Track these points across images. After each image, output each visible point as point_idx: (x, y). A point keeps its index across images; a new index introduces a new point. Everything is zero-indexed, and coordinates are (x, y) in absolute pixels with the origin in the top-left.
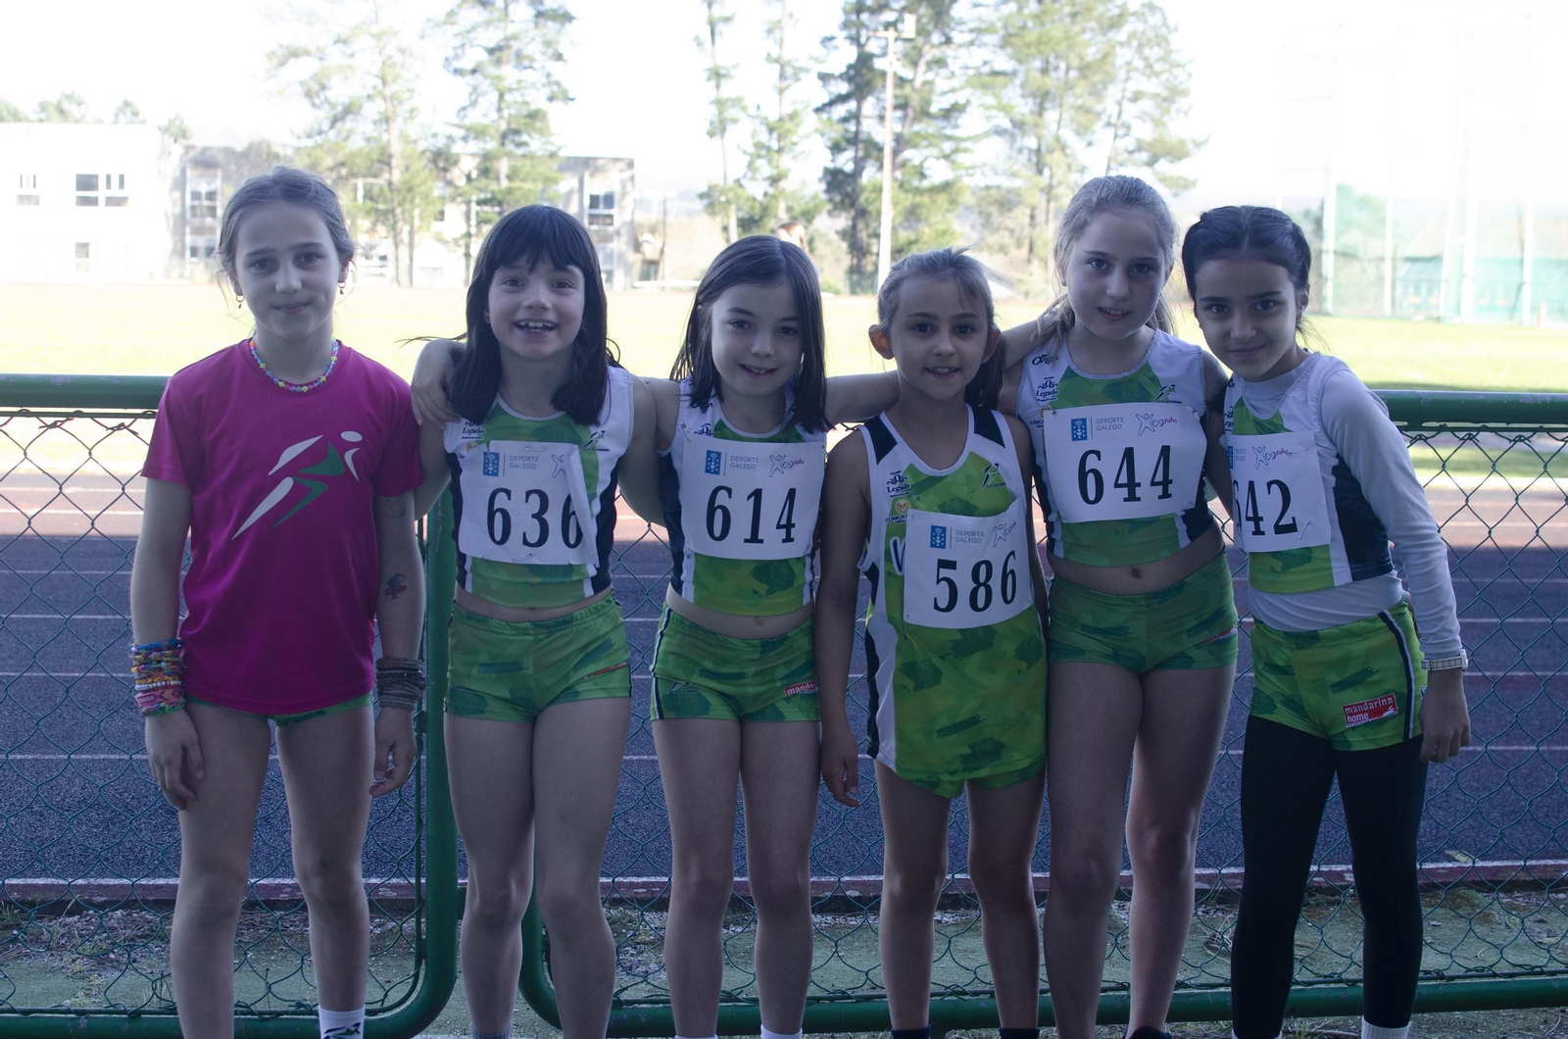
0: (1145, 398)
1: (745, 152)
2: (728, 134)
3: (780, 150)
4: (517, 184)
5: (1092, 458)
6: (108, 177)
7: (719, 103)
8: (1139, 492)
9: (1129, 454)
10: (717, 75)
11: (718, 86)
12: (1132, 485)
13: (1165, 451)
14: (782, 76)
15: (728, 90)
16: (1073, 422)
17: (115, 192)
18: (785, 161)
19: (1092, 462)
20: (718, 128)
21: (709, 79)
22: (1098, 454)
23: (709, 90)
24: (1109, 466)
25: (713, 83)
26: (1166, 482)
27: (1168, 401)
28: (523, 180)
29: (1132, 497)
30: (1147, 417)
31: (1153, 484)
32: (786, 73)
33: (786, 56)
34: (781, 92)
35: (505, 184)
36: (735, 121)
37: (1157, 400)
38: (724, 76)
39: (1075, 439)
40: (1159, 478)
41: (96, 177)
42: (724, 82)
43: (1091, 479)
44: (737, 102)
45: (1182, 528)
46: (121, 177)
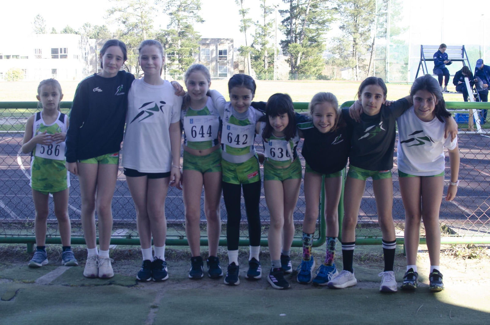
0: (206, 114)
1: (253, 36)
2: (247, 31)
3: (264, 35)
4: (184, 48)
5: (194, 127)
6: (61, 49)
7: (245, 21)
8: (204, 135)
9: (202, 127)
10: (243, 12)
11: (244, 16)
12: (203, 134)
13: (210, 127)
14: (265, 12)
15: (247, 17)
16: (190, 119)
17: (63, 54)
18: (267, 38)
19: (194, 129)
20: (244, 29)
21: (240, 14)
22: (195, 127)
23: (241, 17)
24: (198, 130)
25: (242, 15)
26: (210, 133)
27: (211, 115)
28: (186, 47)
29: (203, 136)
30: (206, 119)
31: (207, 133)
32: (267, 11)
33: (267, 5)
34: (265, 16)
35: (180, 48)
36: (249, 26)
37: (209, 115)
38: (245, 12)
39: (191, 123)
40: (209, 132)
41: (58, 49)
42: (245, 14)
43: (194, 132)
44: (249, 20)
45: (213, 142)
46: (65, 49)
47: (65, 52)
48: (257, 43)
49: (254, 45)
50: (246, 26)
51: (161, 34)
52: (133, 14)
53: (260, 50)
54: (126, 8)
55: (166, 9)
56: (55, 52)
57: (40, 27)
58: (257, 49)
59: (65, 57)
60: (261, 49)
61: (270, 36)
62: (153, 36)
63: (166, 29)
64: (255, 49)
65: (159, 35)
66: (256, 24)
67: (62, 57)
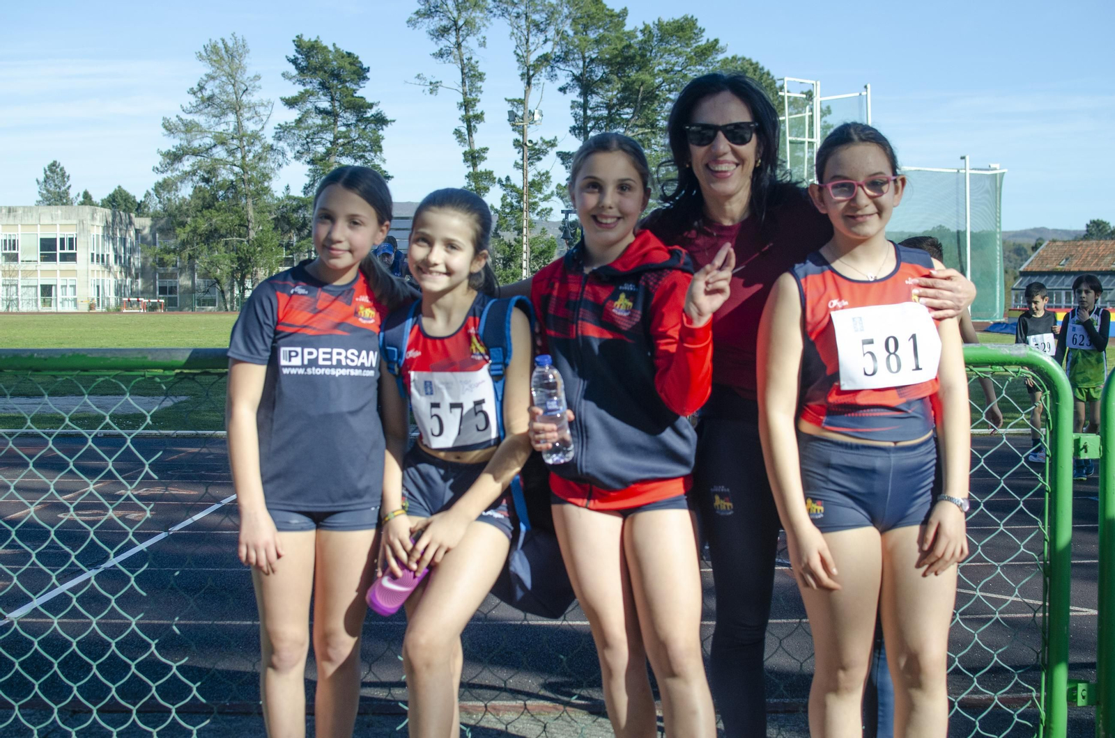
6: (62, 240)
17: (67, 251)
41: (55, 239)
46: (71, 240)
47: (71, 247)
48: (505, 226)
49: (499, 232)
50: (479, 188)
51: (289, 207)
52: (226, 163)
53: (513, 243)
54: (211, 148)
55: (302, 151)
56: (48, 247)
57: (58, 190)
58: (506, 240)
59: (71, 258)
60: (515, 240)
61: (536, 212)
62: (270, 212)
63: (302, 195)
64: (503, 240)
65: (285, 210)
66: (504, 183)
67: (65, 258)
